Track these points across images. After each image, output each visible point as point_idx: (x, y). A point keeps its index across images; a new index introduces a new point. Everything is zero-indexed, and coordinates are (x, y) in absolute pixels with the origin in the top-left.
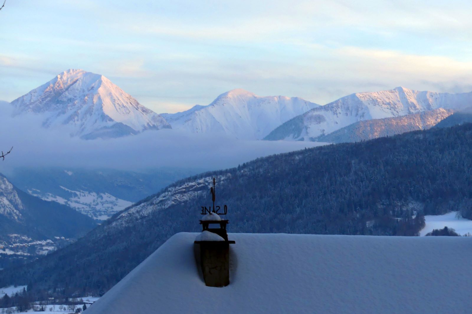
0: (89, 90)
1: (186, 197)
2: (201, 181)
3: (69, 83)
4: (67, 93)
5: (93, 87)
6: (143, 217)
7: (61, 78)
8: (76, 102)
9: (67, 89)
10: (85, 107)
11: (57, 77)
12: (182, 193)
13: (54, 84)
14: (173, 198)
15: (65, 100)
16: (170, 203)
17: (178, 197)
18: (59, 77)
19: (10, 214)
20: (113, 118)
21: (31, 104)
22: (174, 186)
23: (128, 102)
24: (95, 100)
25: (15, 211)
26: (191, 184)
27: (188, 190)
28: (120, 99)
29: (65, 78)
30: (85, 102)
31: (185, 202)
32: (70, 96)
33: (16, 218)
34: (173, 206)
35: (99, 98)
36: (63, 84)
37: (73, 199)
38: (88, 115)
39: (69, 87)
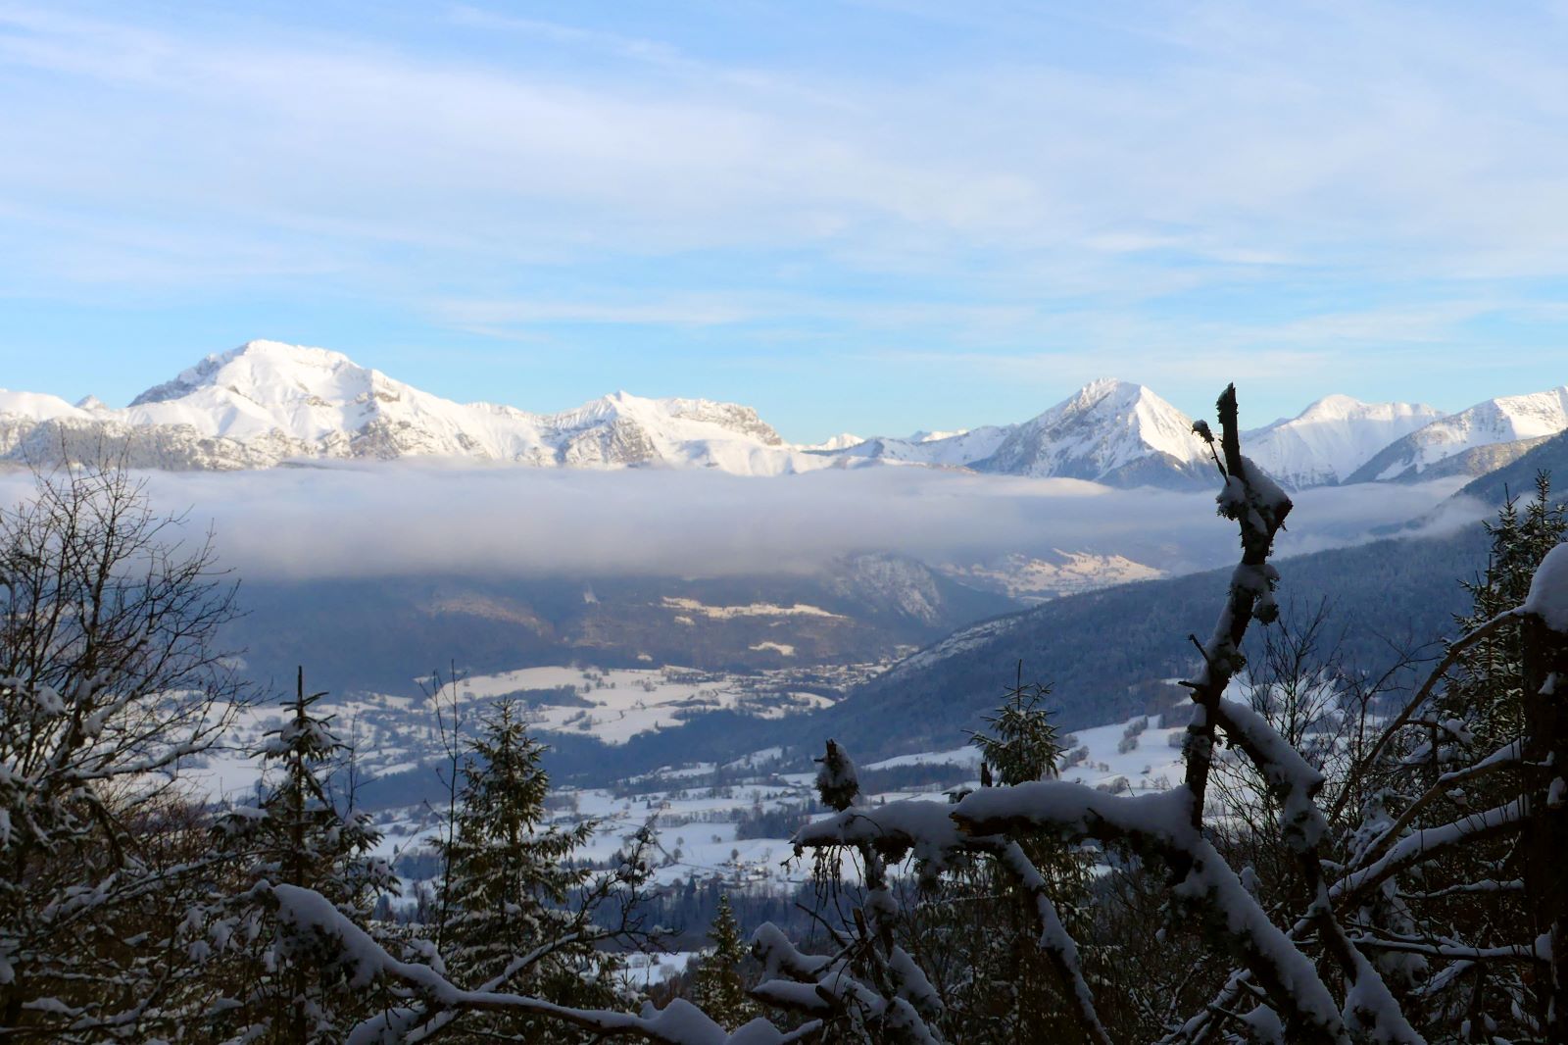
0: (1123, 407)
1: (970, 645)
2: (988, 626)
3: (1098, 398)
4: (1094, 411)
5: (1128, 403)
6: (924, 668)
7: (1088, 391)
8: (1105, 424)
9: (1095, 406)
10: (1116, 430)
11: (1082, 391)
12: (967, 640)
13: (1078, 399)
14: (957, 646)
15: (1092, 420)
16: (953, 651)
17: (961, 644)
18: (1085, 389)
19: (920, 612)
20: (1152, 445)
21: (1048, 427)
22: (959, 631)
23: (1177, 421)
24: (1130, 421)
25: (928, 607)
26: (977, 629)
27: (973, 636)
28: (1166, 418)
29: (1092, 391)
30: (1116, 424)
31: (970, 650)
32: (1098, 416)
33: (928, 616)
34: (955, 655)
35: (1136, 418)
36: (1091, 399)
37: (1068, 567)
38: (1121, 441)
39: (1098, 402)
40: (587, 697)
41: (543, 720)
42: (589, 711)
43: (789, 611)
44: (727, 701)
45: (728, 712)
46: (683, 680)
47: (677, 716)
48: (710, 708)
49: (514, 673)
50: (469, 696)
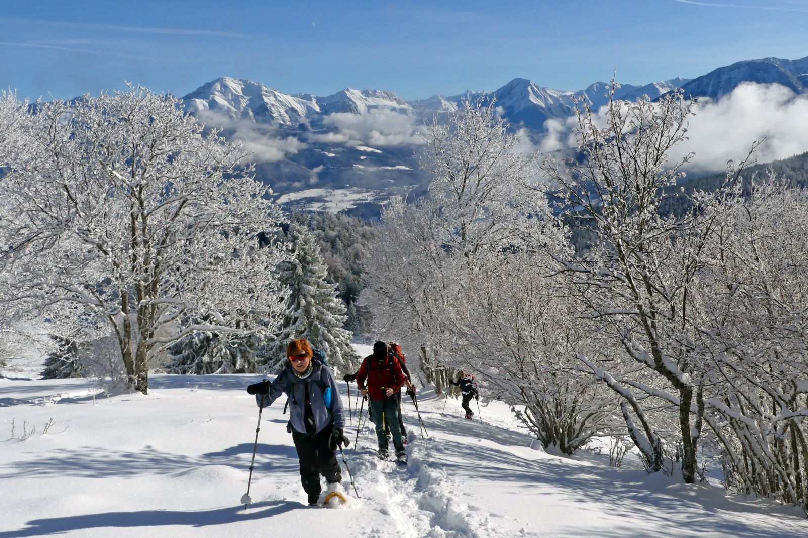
5: (525, 87)
35: (528, 92)
40: (326, 199)
41: (312, 207)
42: (326, 204)
43: (394, 168)
44: (370, 199)
45: (369, 203)
46: (357, 193)
47: (353, 205)
48: (364, 202)
49: (305, 191)
50: (290, 199)
